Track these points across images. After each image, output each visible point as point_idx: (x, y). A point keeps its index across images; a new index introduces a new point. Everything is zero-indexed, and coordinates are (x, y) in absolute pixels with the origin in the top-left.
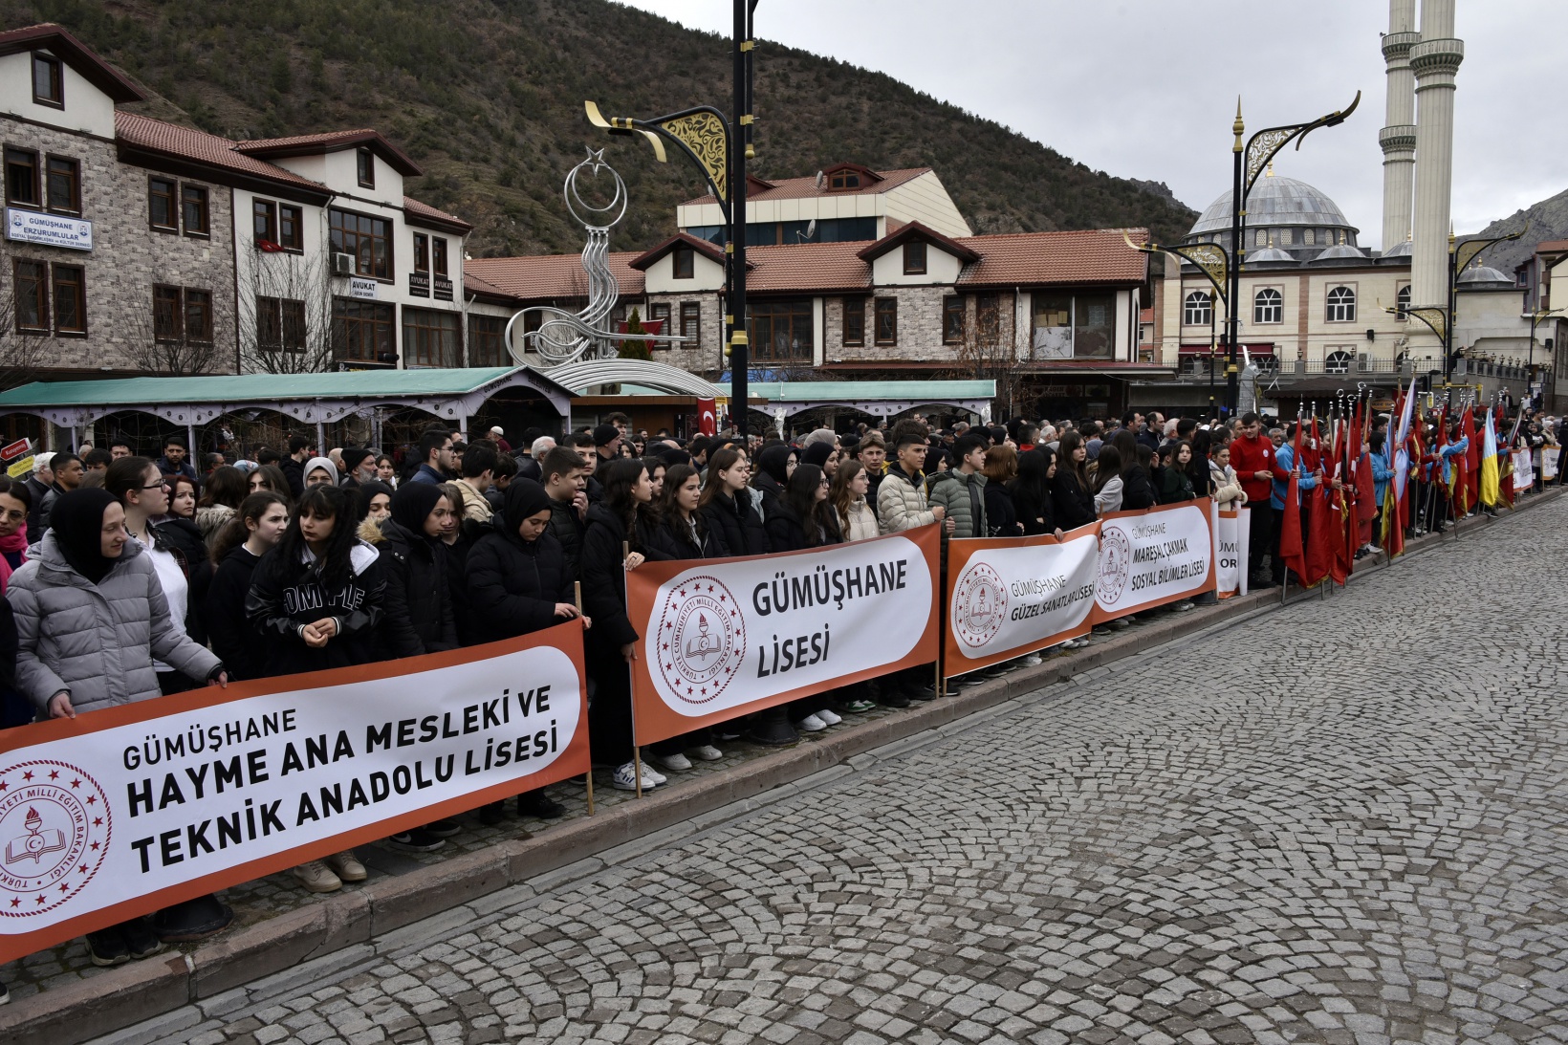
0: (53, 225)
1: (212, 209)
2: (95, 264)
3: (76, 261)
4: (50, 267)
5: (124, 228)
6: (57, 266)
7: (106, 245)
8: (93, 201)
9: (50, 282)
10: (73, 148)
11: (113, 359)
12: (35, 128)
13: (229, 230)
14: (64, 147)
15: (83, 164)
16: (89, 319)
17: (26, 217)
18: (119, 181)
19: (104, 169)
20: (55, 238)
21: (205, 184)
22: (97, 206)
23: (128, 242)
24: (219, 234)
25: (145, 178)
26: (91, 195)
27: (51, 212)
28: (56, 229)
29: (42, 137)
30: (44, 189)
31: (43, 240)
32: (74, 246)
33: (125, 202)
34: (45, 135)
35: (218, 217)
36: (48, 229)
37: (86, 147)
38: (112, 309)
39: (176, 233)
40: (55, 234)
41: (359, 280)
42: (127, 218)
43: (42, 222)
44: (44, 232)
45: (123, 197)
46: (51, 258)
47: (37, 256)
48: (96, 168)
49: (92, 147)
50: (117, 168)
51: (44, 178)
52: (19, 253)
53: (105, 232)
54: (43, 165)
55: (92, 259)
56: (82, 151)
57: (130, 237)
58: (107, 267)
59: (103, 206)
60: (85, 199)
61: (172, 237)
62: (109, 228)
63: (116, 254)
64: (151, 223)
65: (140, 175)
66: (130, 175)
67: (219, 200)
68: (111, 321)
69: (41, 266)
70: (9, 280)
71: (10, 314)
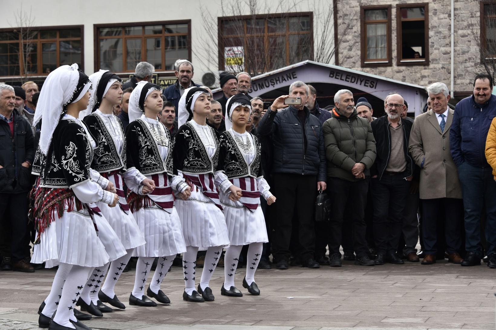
70: (476, 20)
71: (475, 49)
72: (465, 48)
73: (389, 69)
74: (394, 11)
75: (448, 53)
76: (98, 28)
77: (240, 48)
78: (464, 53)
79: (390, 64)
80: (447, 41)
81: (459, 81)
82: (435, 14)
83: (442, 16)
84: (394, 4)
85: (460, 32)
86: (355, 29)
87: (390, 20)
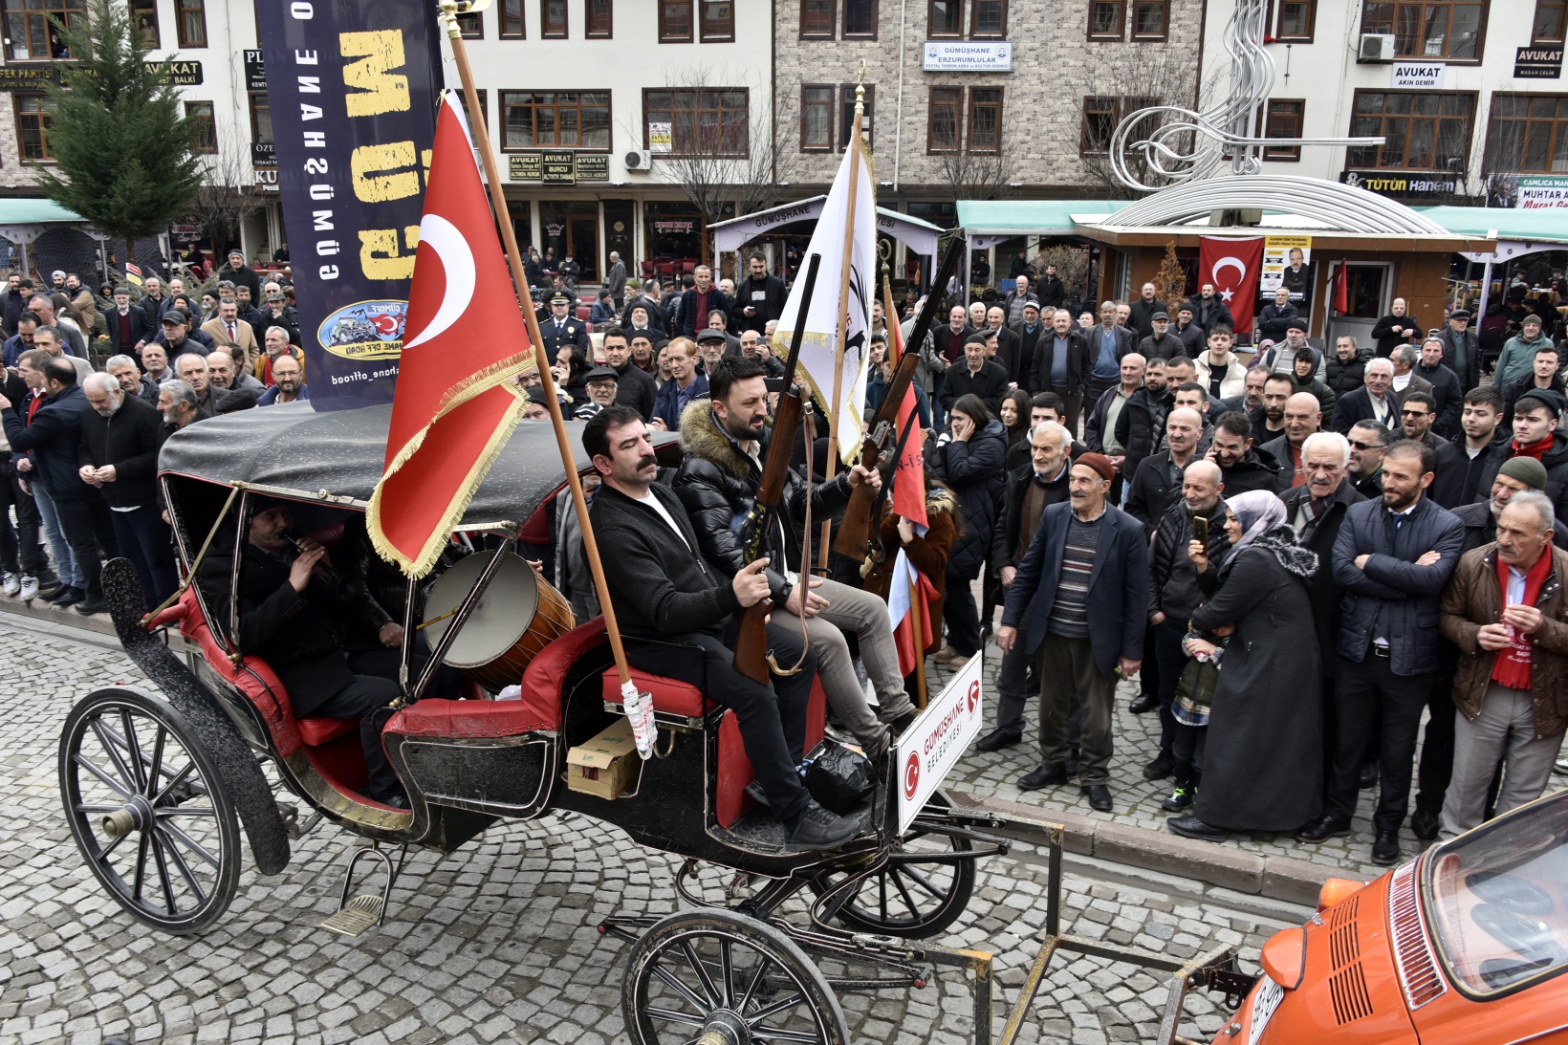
0: (968, 51)
1: (1174, 7)
2: (1017, 83)
3: (995, 82)
4: (967, 91)
5: (1057, 42)
6: (974, 90)
7: (1032, 63)
8: (1020, 22)
9: (966, 105)
11: (1027, 175)
13: (1197, 27)
16: (1005, 137)
17: (941, 47)
20: (970, 64)
22: (1025, 26)
23: (1059, 56)
24: (1181, 33)
26: (1019, 16)
27: (973, 39)
28: (972, 55)
30: (967, 18)
31: (958, 67)
32: (991, 69)
33: (1059, 16)
35: (1182, 14)
36: (965, 55)
38: (1031, 127)
39: (1121, 40)
40: (970, 60)
41: (1403, 66)
42: (1059, 33)
43: (958, 50)
44: (959, 60)
45: (1057, 12)
46: (967, 84)
47: (954, 82)
51: (968, 8)
52: (937, 82)
53: (1032, 50)
55: (1014, 78)
57: (1062, 52)
58: (1032, 85)
59: (1033, 24)
60: (1012, 20)
61: (1114, 45)
62: (1037, 45)
63: (1043, 71)
64: (1089, 34)
68: (1029, 138)
69: (958, 91)
70: (925, 107)
71: (922, 138)
72: (911, 137)
73: (830, 156)
74: (837, 91)
75: (892, 141)
76: (502, 93)
77: (668, 126)
78: (909, 142)
79: (831, 151)
80: (893, 128)
81: (903, 173)
82: (881, 97)
83: (889, 100)
84: (838, 83)
85: (907, 119)
86: (795, 109)
87: (833, 101)
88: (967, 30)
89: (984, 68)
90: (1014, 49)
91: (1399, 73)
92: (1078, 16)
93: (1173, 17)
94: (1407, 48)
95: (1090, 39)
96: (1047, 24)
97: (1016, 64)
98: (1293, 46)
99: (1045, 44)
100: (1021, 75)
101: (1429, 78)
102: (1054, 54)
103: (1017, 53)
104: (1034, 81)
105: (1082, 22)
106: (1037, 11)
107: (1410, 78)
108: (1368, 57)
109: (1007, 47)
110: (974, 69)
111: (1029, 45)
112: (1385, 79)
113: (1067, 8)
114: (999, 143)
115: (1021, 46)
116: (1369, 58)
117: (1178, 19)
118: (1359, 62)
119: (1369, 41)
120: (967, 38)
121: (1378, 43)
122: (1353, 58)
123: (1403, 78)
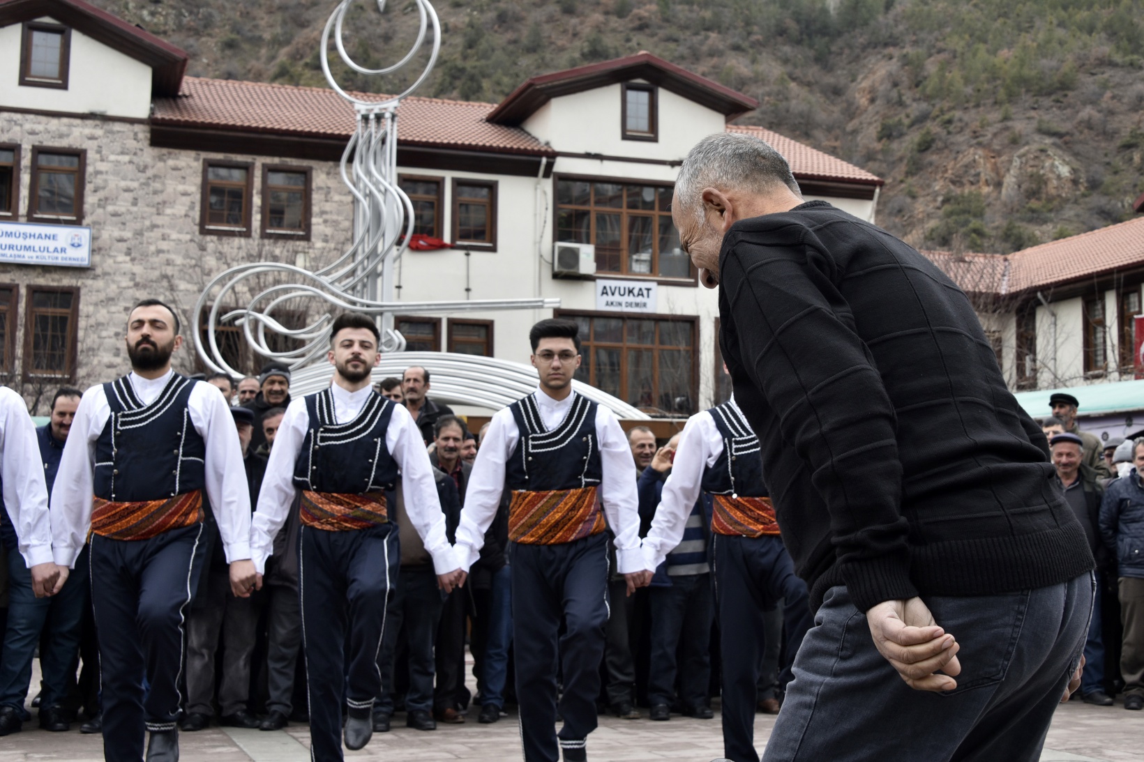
0: (25, 236)
1: (316, 197)
2: (100, 283)
3: (67, 281)
4: (23, 291)
5: (157, 233)
6: (34, 291)
7: (121, 258)
8: (103, 203)
9: (22, 311)
10: (76, 136)
12: (18, 116)
13: (348, 225)
14: (61, 136)
15: (91, 156)
16: (83, 359)
18: (150, 173)
19: (126, 158)
20: (27, 254)
21: (305, 163)
22: (110, 208)
23: (159, 252)
25: (198, 166)
26: (101, 194)
27: (31, 219)
28: (29, 242)
29: (28, 126)
30: (24, 193)
31: (10, 257)
32: (60, 262)
33: (159, 198)
34: (30, 122)
35: (328, 207)
36: (20, 242)
37: (99, 132)
39: (247, 235)
40: (27, 248)
41: (608, 283)
42: (159, 220)
43: (9, 234)
44: (11, 247)
45: (155, 192)
46: (23, 282)
47: (5, 279)
48: (112, 158)
49: (112, 132)
50: (149, 154)
51: (25, 178)
53: (121, 240)
54: (26, 160)
55: (95, 277)
56: (92, 138)
57: (164, 245)
58: (119, 287)
59: (122, 206)
60: (90, 199)
61: (237, 241)
62: (127, 234)
63: (138, 269)
64: (202, 225)
65: (189, 163)
66: (171, 162)
67: (331, 183)
69: (9, 291)
88: (23, 207)
89: (48, 260)
90: (94, 239)
91: (604, 292)
92: (186, 200)
93: (315, 209)
94: (609, 262)
95: (204, 232)
96: (141, 208)
97: (97, 258)
98: (474, 254)
99: (139, 233)
100: (106, 274)
101: (640, 299)
102: (152, 248)
103: (99, 243)
104: (125, 282)
105: (192, 207)
106: (127, 190)
107: (617, 298)
108: (565, 271)
109: (83, 234)
110: (34, 261)
111: (117, 234)
112: (587, 299)
113: (170, 189)
114: (73, 364)
115: (105, 235)
116: (567, 274)
117: (323, 213)
118: (556, 276)
119: (564, 252)
120: (23, 220)
121: (573, 256)
122: (547, 274)
123: (610, 298)
